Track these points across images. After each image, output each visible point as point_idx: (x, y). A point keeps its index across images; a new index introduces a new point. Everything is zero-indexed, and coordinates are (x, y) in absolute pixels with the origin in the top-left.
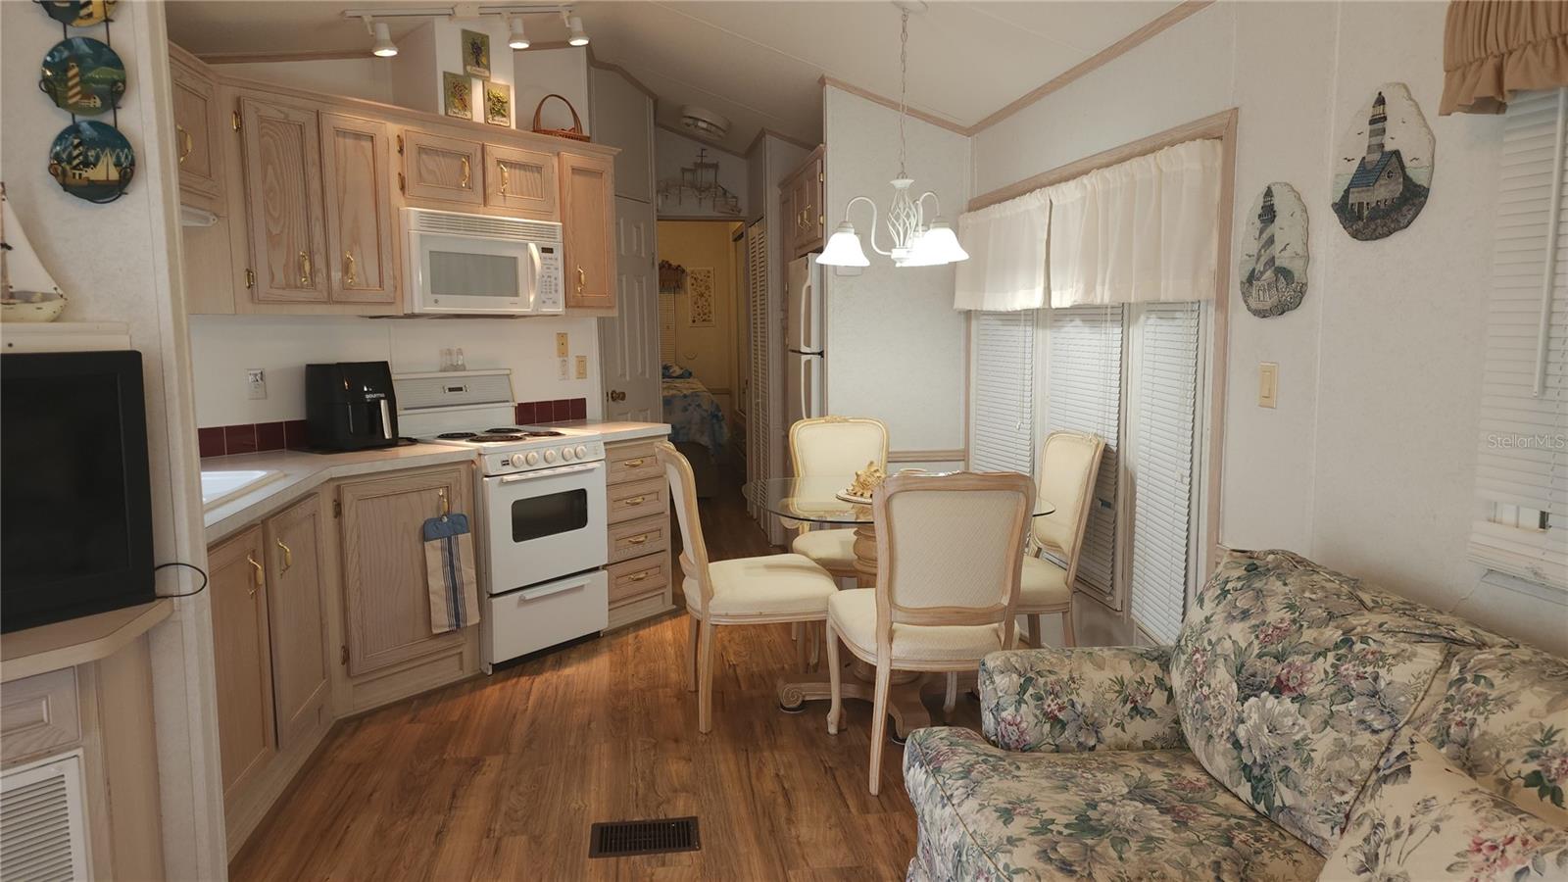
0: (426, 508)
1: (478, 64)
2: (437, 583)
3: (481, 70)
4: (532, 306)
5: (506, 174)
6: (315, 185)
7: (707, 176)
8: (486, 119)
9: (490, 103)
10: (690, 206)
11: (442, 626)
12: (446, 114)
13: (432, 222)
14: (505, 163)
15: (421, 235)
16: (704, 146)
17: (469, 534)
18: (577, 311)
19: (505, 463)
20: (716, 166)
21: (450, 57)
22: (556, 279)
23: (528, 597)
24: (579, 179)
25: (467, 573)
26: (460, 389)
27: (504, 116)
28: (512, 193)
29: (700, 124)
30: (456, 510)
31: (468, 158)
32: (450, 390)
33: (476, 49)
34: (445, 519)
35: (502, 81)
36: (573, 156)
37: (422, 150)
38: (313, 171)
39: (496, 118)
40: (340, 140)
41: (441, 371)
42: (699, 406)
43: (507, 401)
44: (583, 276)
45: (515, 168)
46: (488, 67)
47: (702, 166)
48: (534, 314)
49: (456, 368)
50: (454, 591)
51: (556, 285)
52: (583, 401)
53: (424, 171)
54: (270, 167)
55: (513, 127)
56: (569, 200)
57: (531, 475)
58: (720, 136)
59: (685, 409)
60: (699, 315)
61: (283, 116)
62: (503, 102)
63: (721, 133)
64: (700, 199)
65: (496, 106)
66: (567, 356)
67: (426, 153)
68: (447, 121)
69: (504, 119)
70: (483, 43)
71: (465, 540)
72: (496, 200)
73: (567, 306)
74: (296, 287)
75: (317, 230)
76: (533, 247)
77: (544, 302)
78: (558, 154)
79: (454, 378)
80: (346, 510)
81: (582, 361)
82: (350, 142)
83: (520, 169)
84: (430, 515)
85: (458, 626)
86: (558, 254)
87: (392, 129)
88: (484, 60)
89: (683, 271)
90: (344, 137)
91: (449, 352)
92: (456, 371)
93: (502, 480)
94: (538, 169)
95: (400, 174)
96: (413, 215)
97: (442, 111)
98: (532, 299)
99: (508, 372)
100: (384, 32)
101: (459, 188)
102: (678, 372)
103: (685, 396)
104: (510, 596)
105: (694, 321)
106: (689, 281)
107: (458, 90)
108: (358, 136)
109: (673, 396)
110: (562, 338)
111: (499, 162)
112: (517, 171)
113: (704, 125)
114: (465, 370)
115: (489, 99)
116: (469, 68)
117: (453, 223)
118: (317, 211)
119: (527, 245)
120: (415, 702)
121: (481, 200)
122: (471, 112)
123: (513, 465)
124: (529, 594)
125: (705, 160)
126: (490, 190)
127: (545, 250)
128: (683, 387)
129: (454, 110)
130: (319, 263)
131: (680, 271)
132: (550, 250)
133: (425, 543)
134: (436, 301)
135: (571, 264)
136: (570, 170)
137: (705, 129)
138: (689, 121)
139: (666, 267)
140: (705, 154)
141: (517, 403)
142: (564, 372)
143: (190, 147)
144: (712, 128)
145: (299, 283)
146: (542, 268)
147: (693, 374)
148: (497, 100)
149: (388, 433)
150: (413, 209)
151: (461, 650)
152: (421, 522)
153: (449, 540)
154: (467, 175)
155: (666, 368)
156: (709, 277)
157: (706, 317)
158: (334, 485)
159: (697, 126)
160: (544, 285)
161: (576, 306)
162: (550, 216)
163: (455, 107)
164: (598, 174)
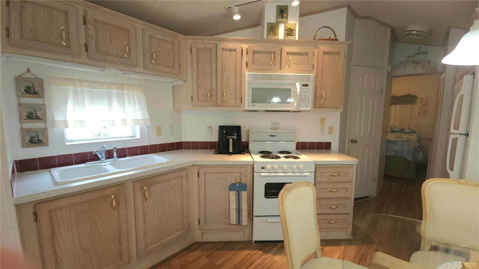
0: (233, 179)
1: (282, 17)
2: (233, 206)
3: (283, 19)
4: (295, 107)
5: (290, 57)
6: (214, 68)
7: (422, 57)
8: (284, 38)
9: (287, 31)
10: (411, 70)
11: (234, 222)
12: (267, 38)
13: (255, 77)
14: (291, 54)
15: (249, 82)
16: (420, 46)
17: (246, 192)
18: (320, 109)
19: (263, 168)
20: (426, 53)
21: (270, 16)
22: (308, 97)
23: (268, 221)
24: (327, 57)
25: (244, 206)
26: (275, 136)
27: (292, 35)
28: (293, 64)
29: (413, 32)
30: (243, 181)
31: (274, 53)
32: (271, 136)
33: (282, 12)
34: (237, 185)
35: (293, 22)
36: (324, 48)
37: (254, 52)
38: (214, 64)
39: (289, 37)
40: (224, 52)
41: (271, 129)
42: (409, 145)
43: (293, 141)
44: (324, 95)
45: (295, 55)
46: (287, 18)
47: (419, 53)
48: (297, 110)
49: (275, 129)
50: (239, 211)
51: (308, 99)
52: (331, 142)
53: (255, 60)
54: (200, 64)
55: (297, 39)
56: (321, 65)
57: (274, 174)
58: (424, 36)
59: (402, 146)
60: (422, 112)
61: (204, 47)
62: (292, 30)
63: (425, 34)
64: (416, 66)
65: (289, 32)
66: (324, 126)
67: (257, 53)
68: (267, 41)
69: (292, 37)
70: (285, 9)
71: (244, 194)
72: (285, 67)
73: (315, 106)
74: (206, 101)
75: (214, 82)
76: (298, 85)
77: (302, 106)
78: (318, 48)
79: (273, 132)
80: (200, 176)
81: (331, 128)
82: (227, 53)
83: (298, 55)
84: (233, 182)
85: (239, 223)
86: (311, 87)
87: (245, 46)
88: (285, 15)
89: (416, 97)
90: (226, 51)
91: (273, 123)
93: (261, 174)
94: (307, 54)
95: (246, 62)
96: (247, 74)
97: (265, 37)
98: (295, 104)
99: (295, 131)
100: (236, 9)
101: (270, 64)
102: (408, 131)
103: (403, 141)
104: (262, 218)
105: (419, 114)
106: (419, 100)
107: (273, 28)
108: (230, 50)
110: (323, 120)
111: (288, 53)
112: (296, 56)
113: (415, 32)
114: (278, 129)
115: (286, 30)
116: (278, 20)
117: (263, 77)
118: (214, 76)
119: (295, 84)
120: (221, 245)
121: (279, 68)
122: (278, 36)
123: (266, 169)
124: (270, 219)
125: (420, 51)
126: (282, 64)
127: (304, 85)
128: (405, 137)
129: (271, 36)
130: (214, 93)
131: (415, 97)
132: (307, 85)
133: (230, 192)
134: (254, 106)
135: (319, 90)
136: (322, 53)
137: (416, 35)
138: (408, 33)
139: (409, 96)
140: (420, 48)
141: (297, 142)
142: (322, 132)
143: (154, 57)
144: (420, 33)
145: (207, 100)
146: (301, 92)
147: (414, 132)
148: (290, 30)
149: (231, 150)
150: (247, 73)
151: (244, 230)
152: (229, 184)
153: (239, 192)
154: (272, 59)
155: (403, 129)
156: (428, 99)
157: (425, 113)
158: (198, 167)
159: (412, 34)
160: (301, 99)
161: (321, 107)
162: (310, 72)
163: (271, 35)
164: (338, 53)
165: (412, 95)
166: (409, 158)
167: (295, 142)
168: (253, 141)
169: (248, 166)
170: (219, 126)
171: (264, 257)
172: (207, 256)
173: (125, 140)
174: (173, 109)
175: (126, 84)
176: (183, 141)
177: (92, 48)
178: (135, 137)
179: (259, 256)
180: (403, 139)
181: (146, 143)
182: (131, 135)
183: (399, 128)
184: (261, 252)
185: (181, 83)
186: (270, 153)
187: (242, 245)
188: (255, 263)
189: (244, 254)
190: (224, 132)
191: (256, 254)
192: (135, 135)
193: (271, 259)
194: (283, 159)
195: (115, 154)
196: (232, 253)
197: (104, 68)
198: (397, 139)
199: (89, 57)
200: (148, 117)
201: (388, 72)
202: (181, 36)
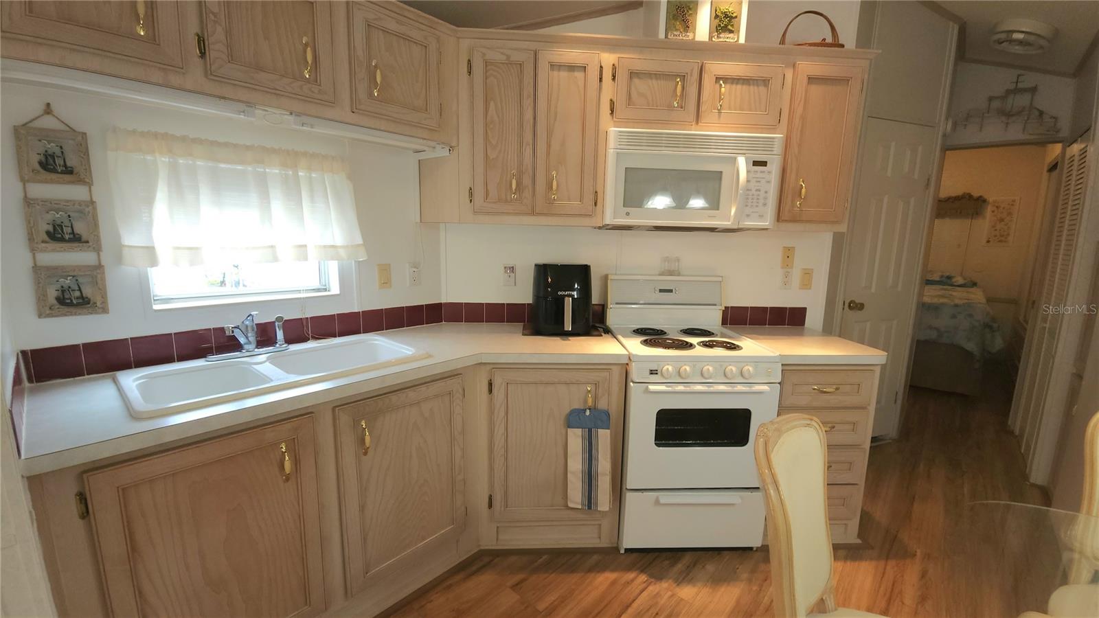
0: (574, 399)
2: (576, 465)
4: (732, 219)
5: (723, 90)
6: (529, 115)
7: (1022, 100)
8: (711, 37)
9: (717, 21)
10: (993, 131)
11: (578, 504)
12: (666, 37)
13: (633, 140)
14: (726, 80)
15: (618, 153)
16: (1020, 72)
17: (608, 431)
18: (791, 226)
19: (653, 372)
20: (1033, 90)
22: (766, 192)
23: (662, 501)
24: (816, 90)
25: (604, 465)
26: (671, 291)
27: (731, 32)
28: (730, 109)
29: (1015, 36)
30: (602, 405)
31: (683, 78)
32: (661, 291)
34: (588, 413)
36: (809, 66)
37: (633, 74)
38: (528, 103)
39: (722, 35)
40: (556, 73)
41: (660, 275)
42: (971, 316)
43: (715, 305)
44: (804, 190)
45: (737, 84)
47: (1017, 91)
48: (736, 227)
49: (671, 273)
50: (590, 478)
51: (765, 198)
52: (804, 310)
53: (634, 95)
54: (492, 104)
55: (742, 40)
56: (799, 111)
57: (680, 388)
58: (1041, 47)
59: (954, 317)
60: (995, 236)
61: (504, 58)
62: (731, 18)
63: (1044, 43)
64: (1007, 123)
65: (724, 22)
66: (792, 267)
67: (639, 78)
68: (666, 46)
69: (731, 35)
71: (604, 437)
72: (709, 116)
73: (779, 218)
74: (506, 201)
75: (528, 152)
76: (742, 162)
77: (748, 216)
78: (794, 66)
79: (667, 281)
80: (495, 390)
81: (808, 274)
82: (564, 74)
83: (743, 84)
84: (577, 405)
85: (590, 508)
86: (774, 168)
87: (608, 59)
89: (985, 201)
90: (559, 70)
91: (667, 259)
92: (671, 275)
93: (648, 388)
94: (765, 82)
95: (611, 100)
96: (613, 132)
97: (662, 35)
98: (733, 211)
99: (720, 279)
101: (670, 107)
102: (960, 280)
103: (956, 306)
104: (646, 494)
105: (988, 242)
106: (989, 209)
107: (682, 12)
108: (572, 68)
109: (943, 304)
110: (788, 254)
111: (718, 79)
112: (739, 87)
113: (1021, 36)
114: (679, 275)
115: (717, 16)
117: (654, 141)
118: (528, 136)
119: (735, 158)
121: (692, 116)
122: (694, 33)
123: (662, 375)
124: (665, 498)
125: (1020, 85)
126: (703, 108)
127: (756, 163)
128: (959, 296)
129: (675, 33)
130: (527, 181)
131: (981, 201)
132: (764, 164)
133: (569, 429)
134: (628, 214)
135: (791, 177)
136: (806, 80)
137: (1020, 42)
138: (1003, 36)
139: (967, 197)
140: (1021, 79)
141: (725, 307)
142: (786, 283)
143: (379, 79)
144: (1032, 38)
145: (509, 199)
146: (748, 181)
147: (974, 284)
148: (726, 16)
149: (568, 327)
150: (613, 130)
151: (599, 522)
152: (567, 411)
153: (590, 431)
154: (679, 94)
155: (949, 278)
156: (1012, 205)
157: (1003, 239)
158: (488, 367)
159: (1011, 41)
160: (749, 199)
161: (794, 220)
162: (772, 129)
163: (676, 30)
164: (844, 81)
165: (976, 194)
166: (971, 346)
167: (720, 308)
168: (617, 304)
169: (613, 368)
170: (536, 265)
171: (654, 588)
172: (515, 587)
173: (303, 298)
174: (418, 220)
175: (305, 154)
176: (444, 300)
177: (217, 49)
178: (325, 290)
179: (641, 587)
180: (957, 301)
181: (355, 306)
182: (316, 285)
183: (940, 274)
184: (643, 577)
185: (442, 152)
186: (662, 333)
187: (595, 557)
188: (635, 605)
189: (603, 580)
190: (550, 280)
191: (632, 580)
192: (325, 286)
193: (672, 596)
194: (699, 351)
195: (280, 335)
196: (573, 578)
197: (249, 106)
198: (942, 300)
199: (208, 73)
200: (360, 241)
201: (944, 135)
202: (445, 27)
